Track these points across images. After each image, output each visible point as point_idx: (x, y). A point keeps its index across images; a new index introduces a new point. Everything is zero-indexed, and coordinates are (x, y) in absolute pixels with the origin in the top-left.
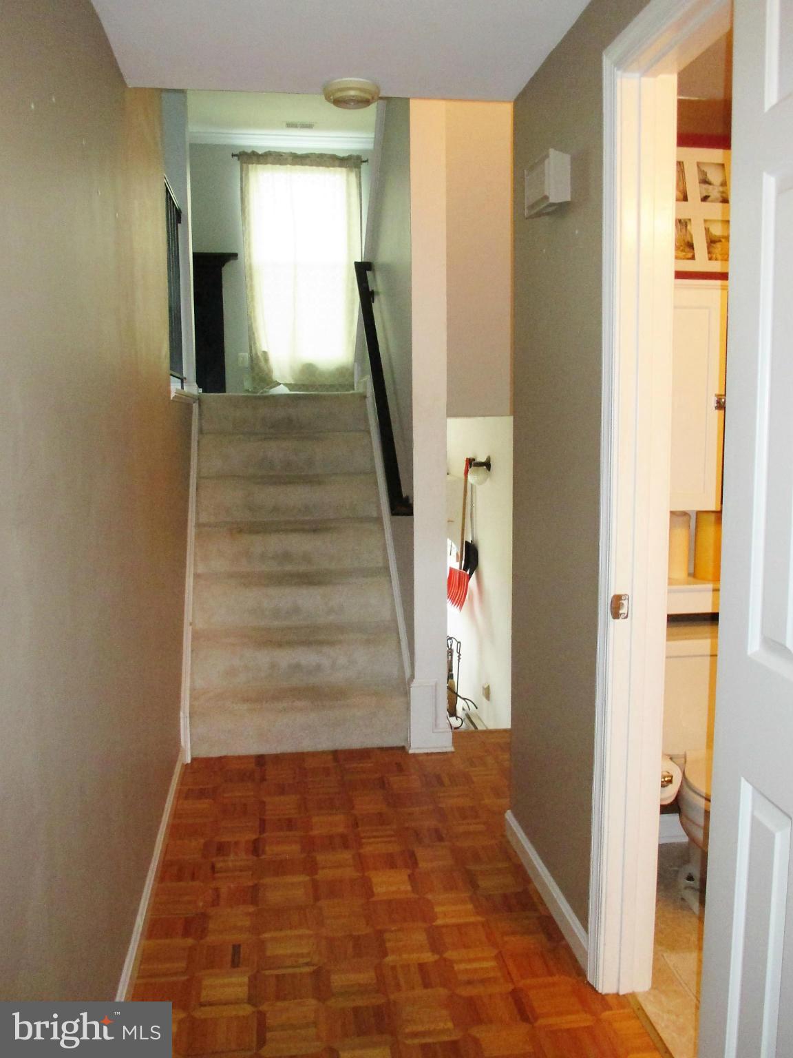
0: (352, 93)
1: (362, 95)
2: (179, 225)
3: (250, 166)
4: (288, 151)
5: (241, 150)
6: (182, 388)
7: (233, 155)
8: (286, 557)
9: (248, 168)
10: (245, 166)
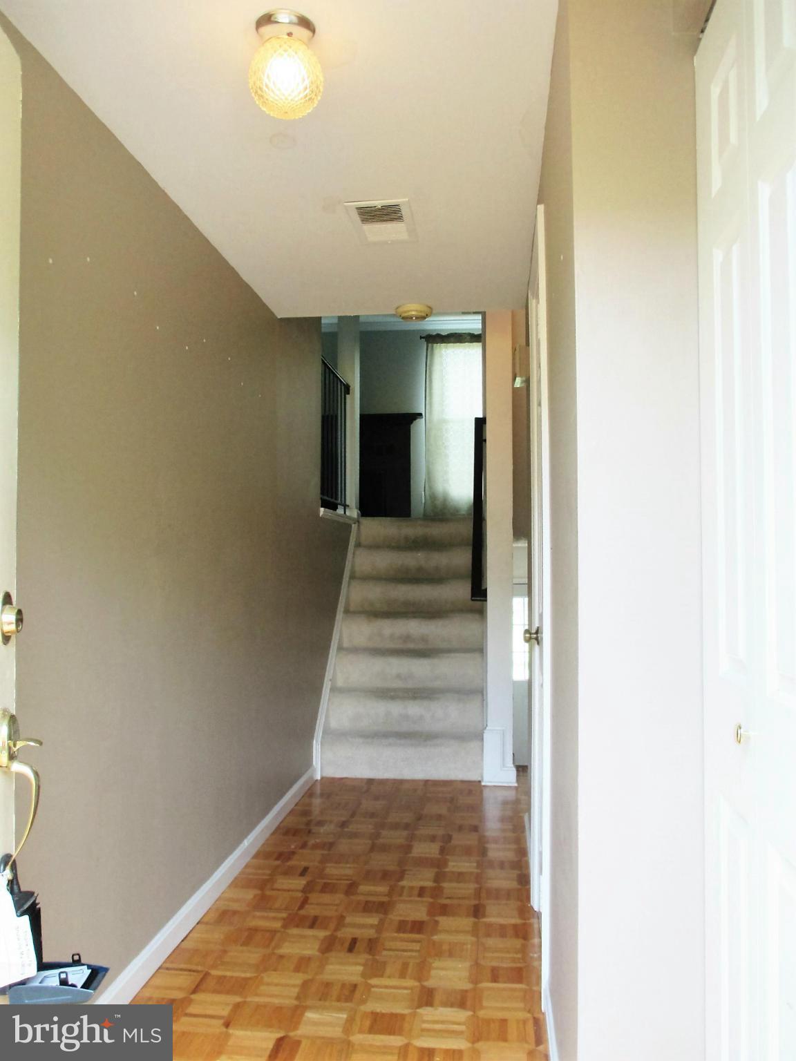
0: (413, 313)
1: (420, 314)
2: (347, 396)
3: (435, 345)
4: (467, 332)
5: (428, 333)
6: (345, 513)
7: (421, 338)
8: (407, 638)
9: (433, 347)
10: (430, 345)
